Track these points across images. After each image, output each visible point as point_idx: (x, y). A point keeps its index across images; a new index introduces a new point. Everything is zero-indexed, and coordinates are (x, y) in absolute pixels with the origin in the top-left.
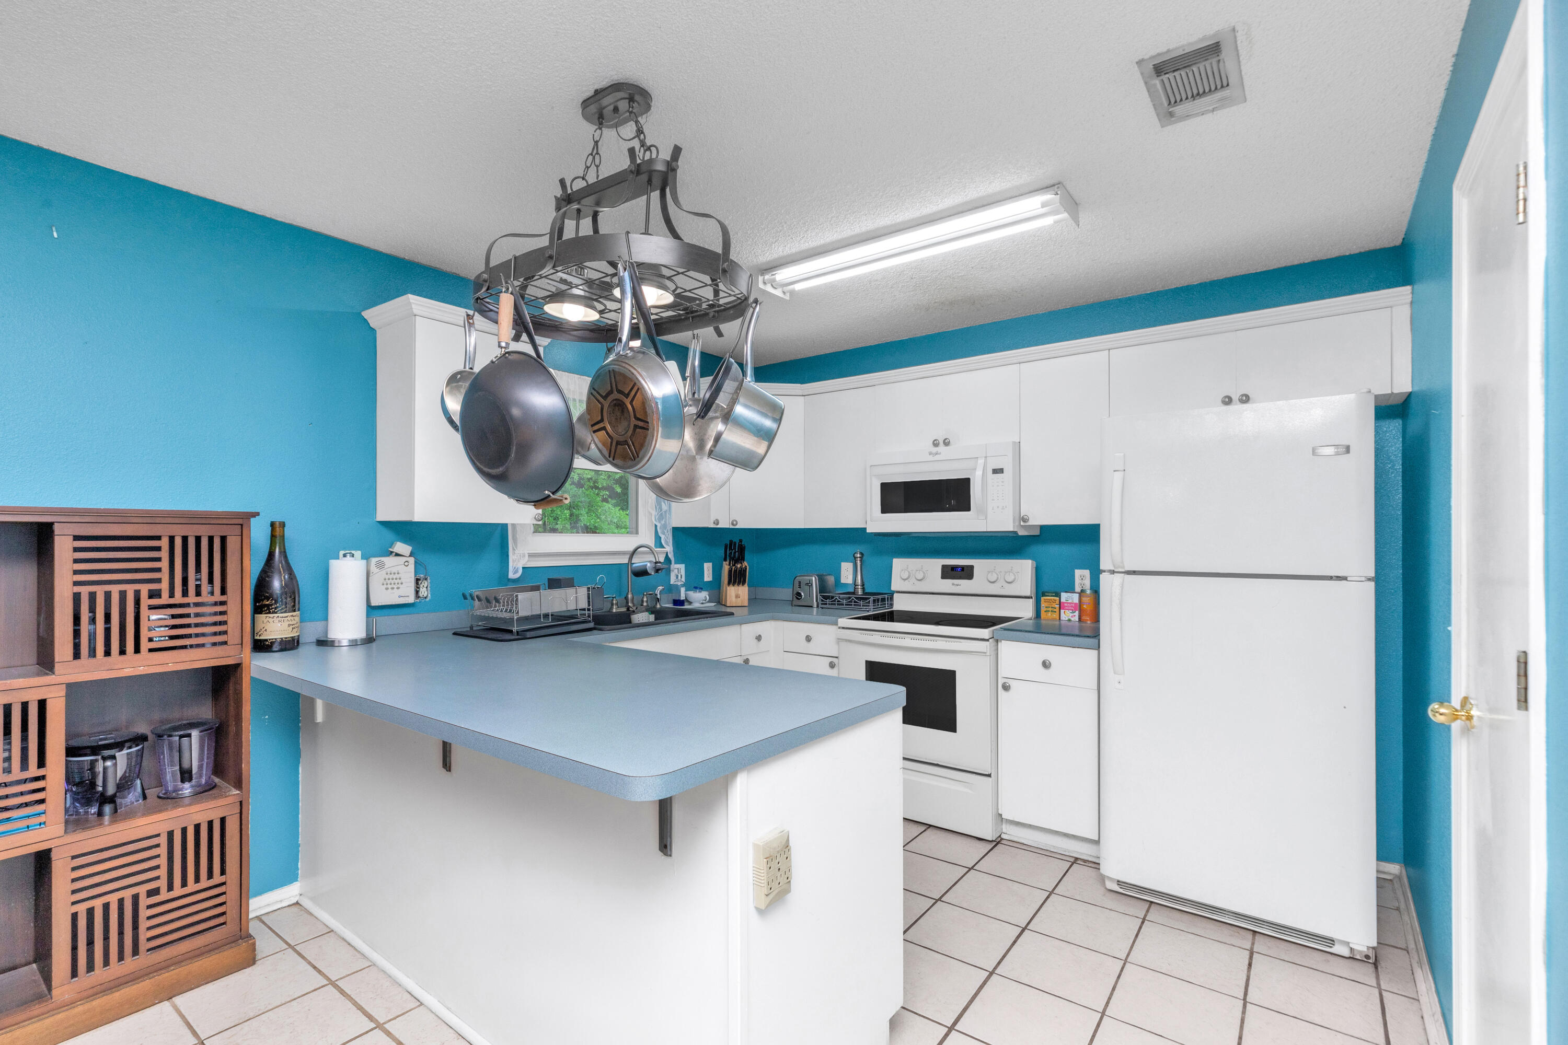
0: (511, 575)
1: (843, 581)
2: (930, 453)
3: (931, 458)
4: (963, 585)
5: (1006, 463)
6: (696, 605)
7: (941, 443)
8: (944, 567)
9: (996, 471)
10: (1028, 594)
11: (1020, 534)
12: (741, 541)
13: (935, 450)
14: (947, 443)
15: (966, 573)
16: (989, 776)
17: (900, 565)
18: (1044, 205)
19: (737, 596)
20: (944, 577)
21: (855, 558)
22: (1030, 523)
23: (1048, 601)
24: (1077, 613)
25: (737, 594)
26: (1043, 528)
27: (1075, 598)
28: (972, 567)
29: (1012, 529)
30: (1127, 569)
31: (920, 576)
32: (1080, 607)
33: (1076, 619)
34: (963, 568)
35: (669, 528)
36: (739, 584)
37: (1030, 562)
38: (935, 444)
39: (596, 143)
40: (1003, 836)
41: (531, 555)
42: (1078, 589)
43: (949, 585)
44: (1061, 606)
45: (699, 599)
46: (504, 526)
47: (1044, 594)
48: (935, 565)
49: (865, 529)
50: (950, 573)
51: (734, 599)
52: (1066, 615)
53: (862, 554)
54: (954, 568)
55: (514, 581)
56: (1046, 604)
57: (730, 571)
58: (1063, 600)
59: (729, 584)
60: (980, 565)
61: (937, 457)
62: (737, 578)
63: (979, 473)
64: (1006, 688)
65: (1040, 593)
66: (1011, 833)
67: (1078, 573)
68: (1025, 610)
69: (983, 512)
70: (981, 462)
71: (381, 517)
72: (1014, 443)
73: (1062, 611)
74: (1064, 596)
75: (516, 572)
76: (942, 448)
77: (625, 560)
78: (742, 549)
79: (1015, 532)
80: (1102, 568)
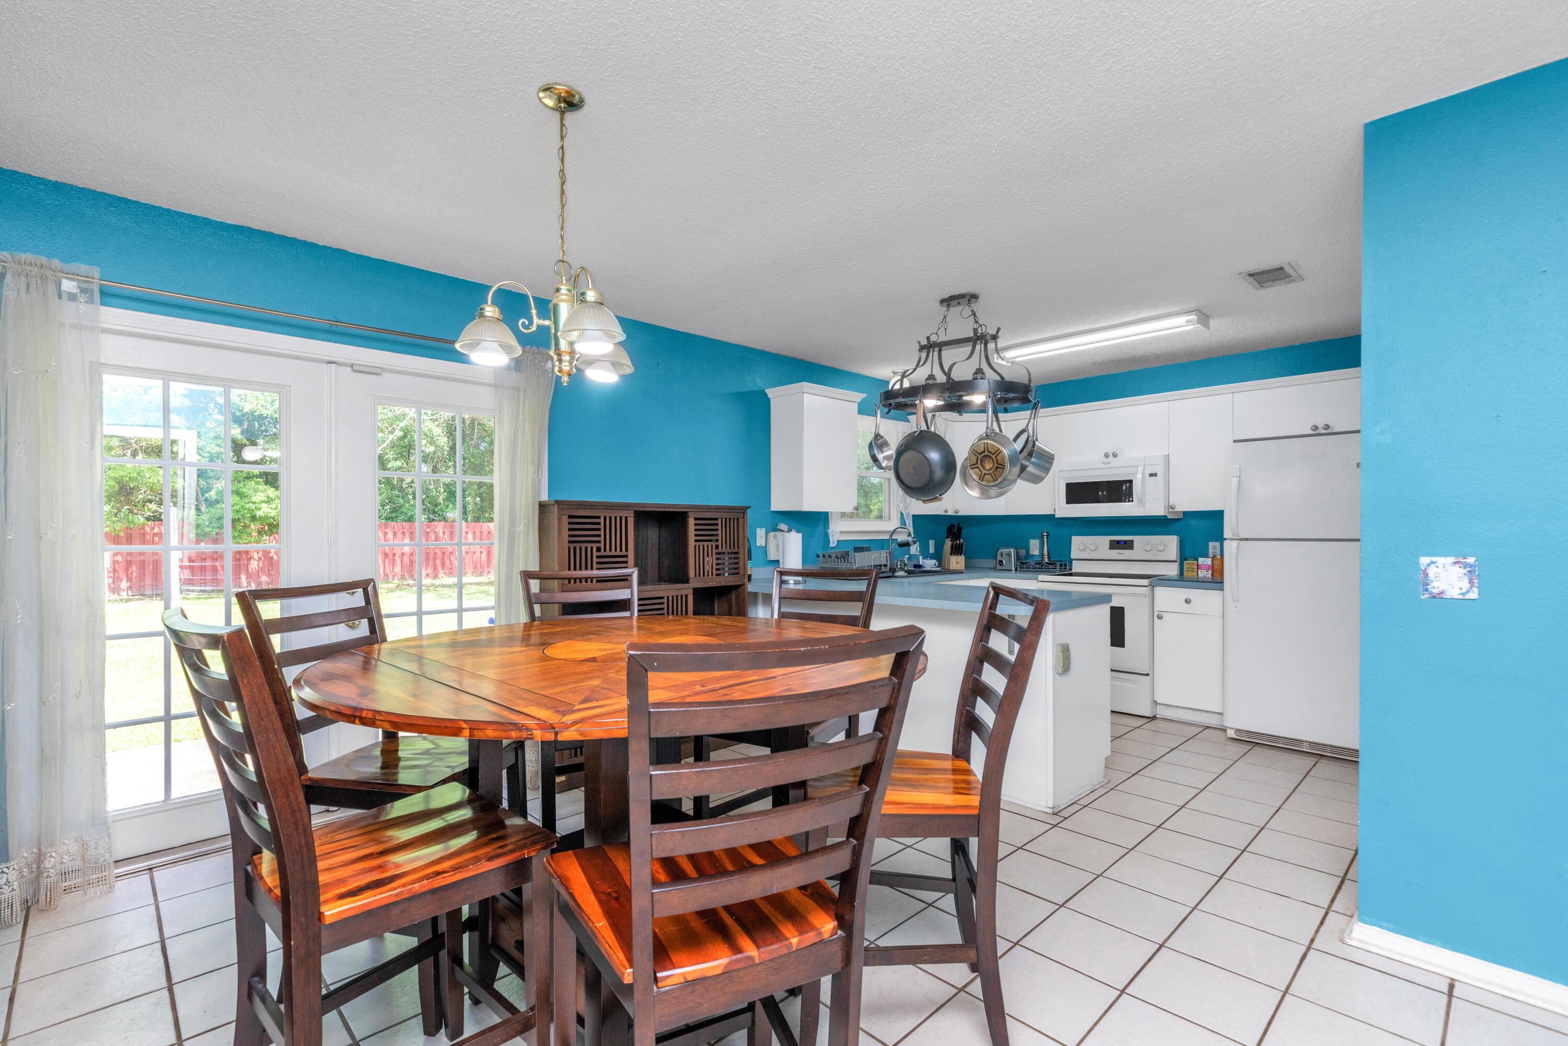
0: (831, 545)
1: (1031, 553)
2: (1103, 463)
3: (1104, 466)
4: (1126, 554)
5: (1160, 470)
6: (927, 568)
7: (1111, 455)
8: (1111, 541)
9: (1151, 475)
10: (1174, 559)
11: (1169, 517)
12: (959, 524)
13: (1107, 460)
14: (1115, 455)
15: (1129, 545)
16: (1148, 675)
17: (1076, 541)
18: (1188, 321)
19: (957, 563)
20: (1111, 548)
21: (1043, 536)
22: (1178, 509)
23: (1187, 564)
24: (1210, 572)
25: (957, 562)
26: (1184, 513)
27: (1209, 561)
28: (1132, 541)
29: (1162, 514)
30: (1241, 537)
31: (1093, 548)
32: (1212, 567)
33: (1210, 576)
34: (1125, 542)
35: (911, 516)
36: (958, 555)
37: (1176, 537)
38: (1107, 456)
39: (945, 317)
40: (1157, 716)
41: (841, 532)
42: (1211, 555)
43: (1115, 554)
44: (1198, 567)
45: (930, 564)
46: (827, 513)
47: (1186, 559)
48: (1105, 540)
49: (1054, 515)
50: (1115, 545)
51: (955, 565)
52: (1202, 574)
53: (1047, 533)
54: (1118, 542)
55: (832, 548)
56: (1188, 566)
57: (952, 546)
58: (1200, 563)
59: (951, 554)
60: (1138, 540)
61: (1108, 466)
62: (956, 550)
63: (1139, 476)
64: (1160, 618)
65: (1183, 557)
66: (1162, 712)
67: (1211, 544)
68: (1172, 571)
69: (1142, 502)
70: (1141, 469)
71: (773, 509)
72: (1165, 456)
73: (1199, 571)
74: (1201, 560)
75: (834, 543)
76: (1111, 459)
77: (887, 537)
78: (960, 529)
79: (1166, 516)
80: (1225, 537)
